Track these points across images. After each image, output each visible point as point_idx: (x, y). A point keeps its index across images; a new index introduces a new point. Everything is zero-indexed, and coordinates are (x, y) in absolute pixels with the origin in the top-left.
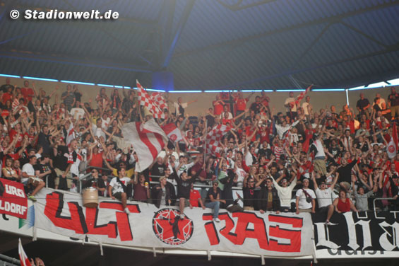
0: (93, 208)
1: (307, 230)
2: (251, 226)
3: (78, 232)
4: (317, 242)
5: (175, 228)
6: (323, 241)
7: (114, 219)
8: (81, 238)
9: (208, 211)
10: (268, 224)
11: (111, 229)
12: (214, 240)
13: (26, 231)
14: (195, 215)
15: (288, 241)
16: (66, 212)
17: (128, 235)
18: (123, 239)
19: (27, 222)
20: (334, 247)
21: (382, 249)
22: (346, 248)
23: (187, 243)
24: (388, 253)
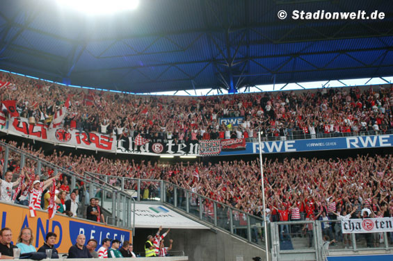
0: (33, 125)
1: (114, 142)
2: (94, 139)
3: (25, 133)
4: (117, 146)
5: (64, 136)
6: (120, 146)
7: (40, 130)
8: (26, 136)
9: (78, 131)
10: (100, 138)
11: (38, 134)
12: (79, 142)
13: (4, 130)
14: (73, 133)
15: (106, 146)
16: (21, 125)
17: (45, 137)
18: (43, 138)
19: (5, 127)
20: (124, 149)
21: (140, 151)
22: (128, 150)
23: (68, 143)
24: (143, 153)
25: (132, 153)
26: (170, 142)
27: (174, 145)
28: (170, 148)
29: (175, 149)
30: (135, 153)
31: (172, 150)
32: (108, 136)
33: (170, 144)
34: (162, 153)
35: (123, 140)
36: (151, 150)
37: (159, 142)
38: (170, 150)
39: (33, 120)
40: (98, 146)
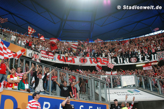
0: (67, 57)
1: (110, 60)
2: (99, 60)
3: (64, 62)
4: (112, 62)
5: (84, 61)
6: (113, 62)
7: (71, 59)
8: (65, 63)
9: (90, 57)
10: (102, 60)
11: (71, 61)
12: (92, 63)
13: (53, 61)
14: (88, 58)
15: (106, 63)
16: (62, 58)
17: (74, 62)
18: (73, 63)
19: (54, 60)
20: (115, 63)
21: (125, 63)
22: (118, 63)
23: (86, 64)
24: (126, 64)
25: (120, 64)
26: (140, 56)
27: (142, 57)
28: (140, 59)
29: (143, 59)
30: (122, 64)
31: (142, 60)
32: (106, 58)
33: (140, 57)
34: (136, 62)
35: (114, 59)
36: (130, 62)
37: (134, 57)
38: (140, 60)
39: (67, 55)
40: (102, 63)
